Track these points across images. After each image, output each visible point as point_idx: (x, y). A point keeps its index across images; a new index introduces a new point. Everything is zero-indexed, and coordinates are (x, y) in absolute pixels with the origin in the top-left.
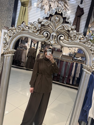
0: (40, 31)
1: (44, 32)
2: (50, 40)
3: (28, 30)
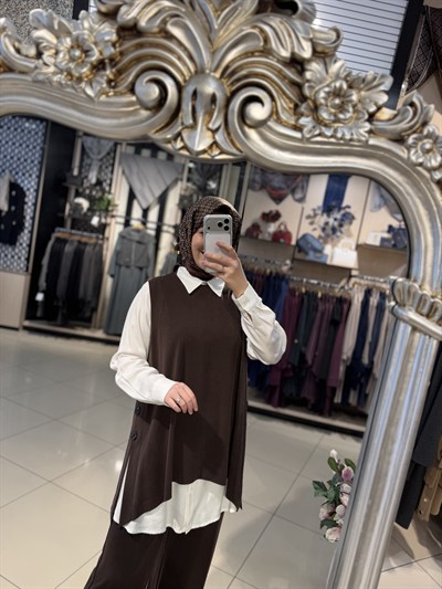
0: (113, 69)
1: (137, 76)
2: (183, 124)
3: (32, 66)
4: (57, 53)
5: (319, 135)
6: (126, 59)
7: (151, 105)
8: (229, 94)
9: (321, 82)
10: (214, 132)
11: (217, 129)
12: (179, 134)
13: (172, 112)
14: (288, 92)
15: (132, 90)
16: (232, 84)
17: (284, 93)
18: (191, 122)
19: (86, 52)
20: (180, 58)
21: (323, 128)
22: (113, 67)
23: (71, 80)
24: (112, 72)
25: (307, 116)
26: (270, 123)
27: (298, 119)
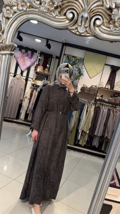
1: (67, 11)
2: (78, 25)
3: (38, 7)
4: (46, 3)
5: (115, 30)
6: (64, 6)
7: (70, 19)
8: (91, 17)
9: (116, 15)
10: (86, 27)
11: (87, 27)
12: (77, 28)
13: (76, 21)
14: (107, 18)
15: (65, 15)
16: (92, 14)
17: (106, 18)
18: (80, 24)
19: (54, 3)
20: (79, 6)
21: (116, 28)
22: (60, 8)
23: (49, 11)
24: (60, 10)
25: (112, 24)
26: (102, 26)
27: (109, 25)
